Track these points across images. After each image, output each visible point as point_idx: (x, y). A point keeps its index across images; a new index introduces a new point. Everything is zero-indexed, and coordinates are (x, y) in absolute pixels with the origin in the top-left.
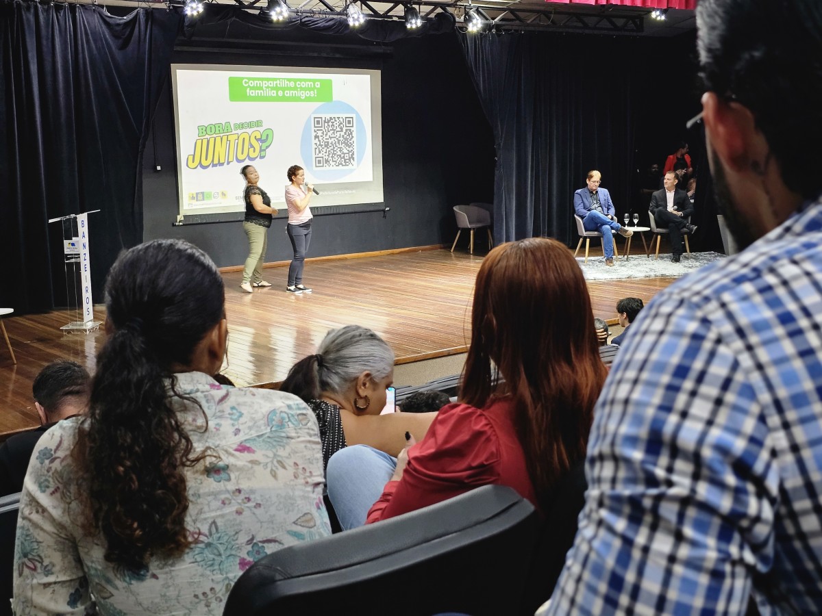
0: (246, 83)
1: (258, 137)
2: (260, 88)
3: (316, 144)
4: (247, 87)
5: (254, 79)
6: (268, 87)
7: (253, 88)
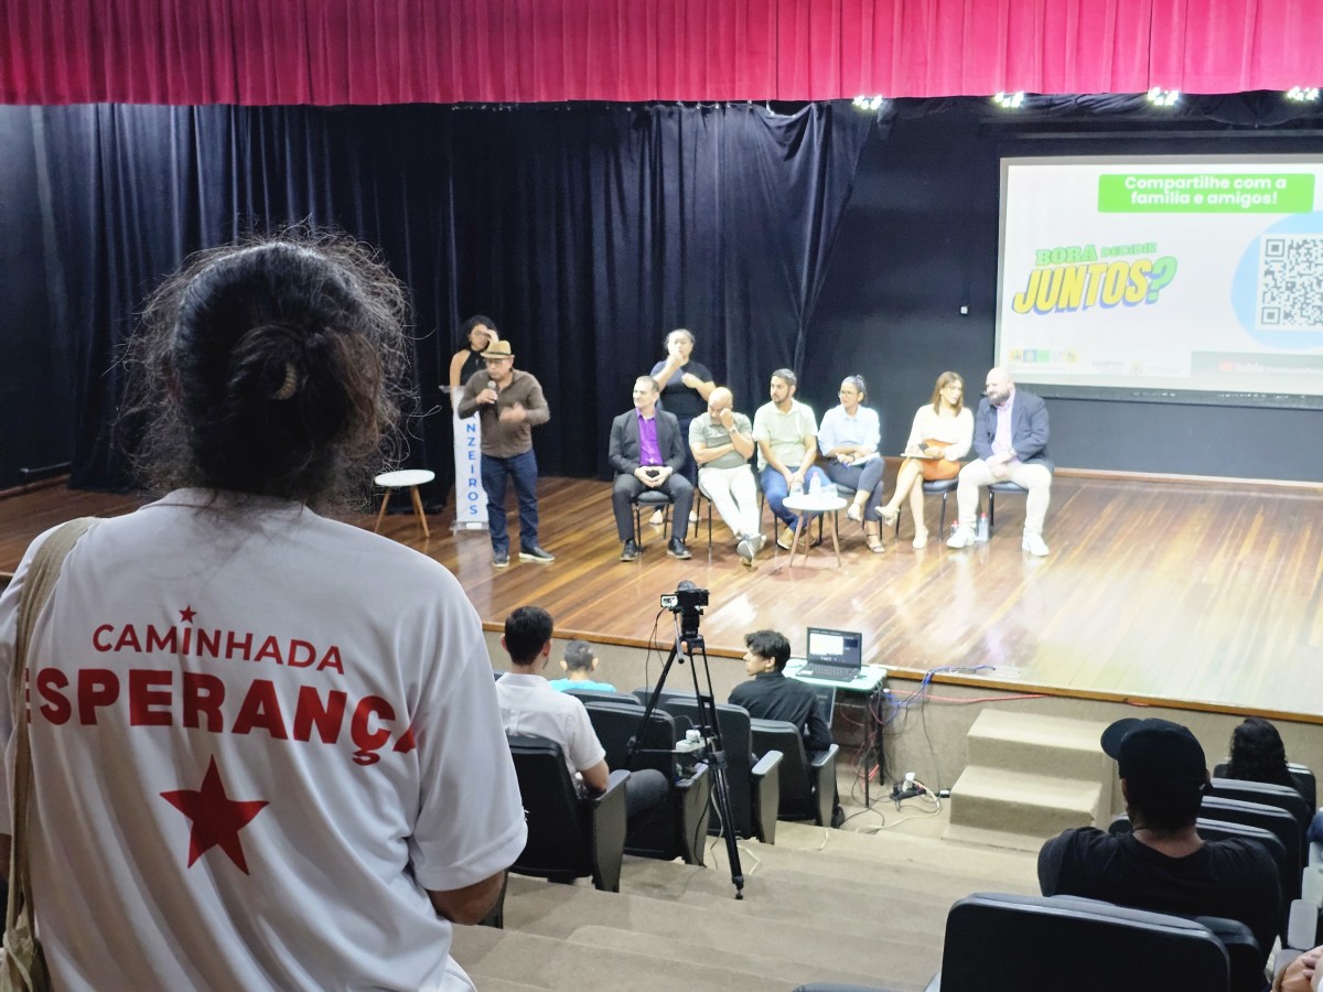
0: (1131, 183)
1: (1147, 269)
2: (1159, 191)
3: (1267, 285)
4: (1133, 190)
5: (1147, 177)
6: (1175, 189)
7: (1146, 191)
